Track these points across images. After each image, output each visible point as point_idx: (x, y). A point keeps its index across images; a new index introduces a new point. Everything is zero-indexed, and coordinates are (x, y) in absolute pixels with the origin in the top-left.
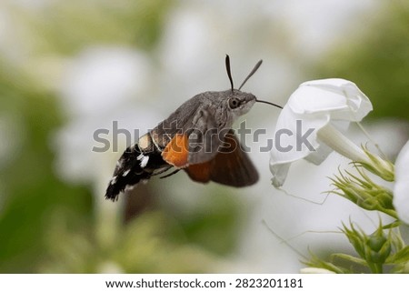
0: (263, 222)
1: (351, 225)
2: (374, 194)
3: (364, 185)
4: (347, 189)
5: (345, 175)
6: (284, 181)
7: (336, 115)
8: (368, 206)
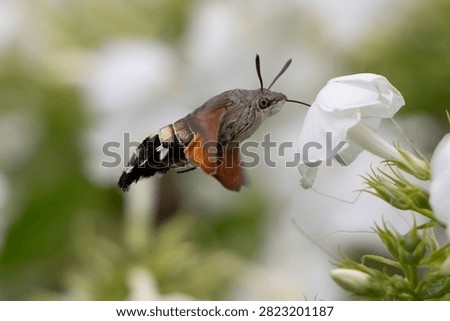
0: (293, 221)
1: (384, 225)
2: (408, 193)
3: (398, 183)
4: (380, 187)
5: (378, 173)
6: (313, 182)
7: (366, 112)
8: (402, 205)
